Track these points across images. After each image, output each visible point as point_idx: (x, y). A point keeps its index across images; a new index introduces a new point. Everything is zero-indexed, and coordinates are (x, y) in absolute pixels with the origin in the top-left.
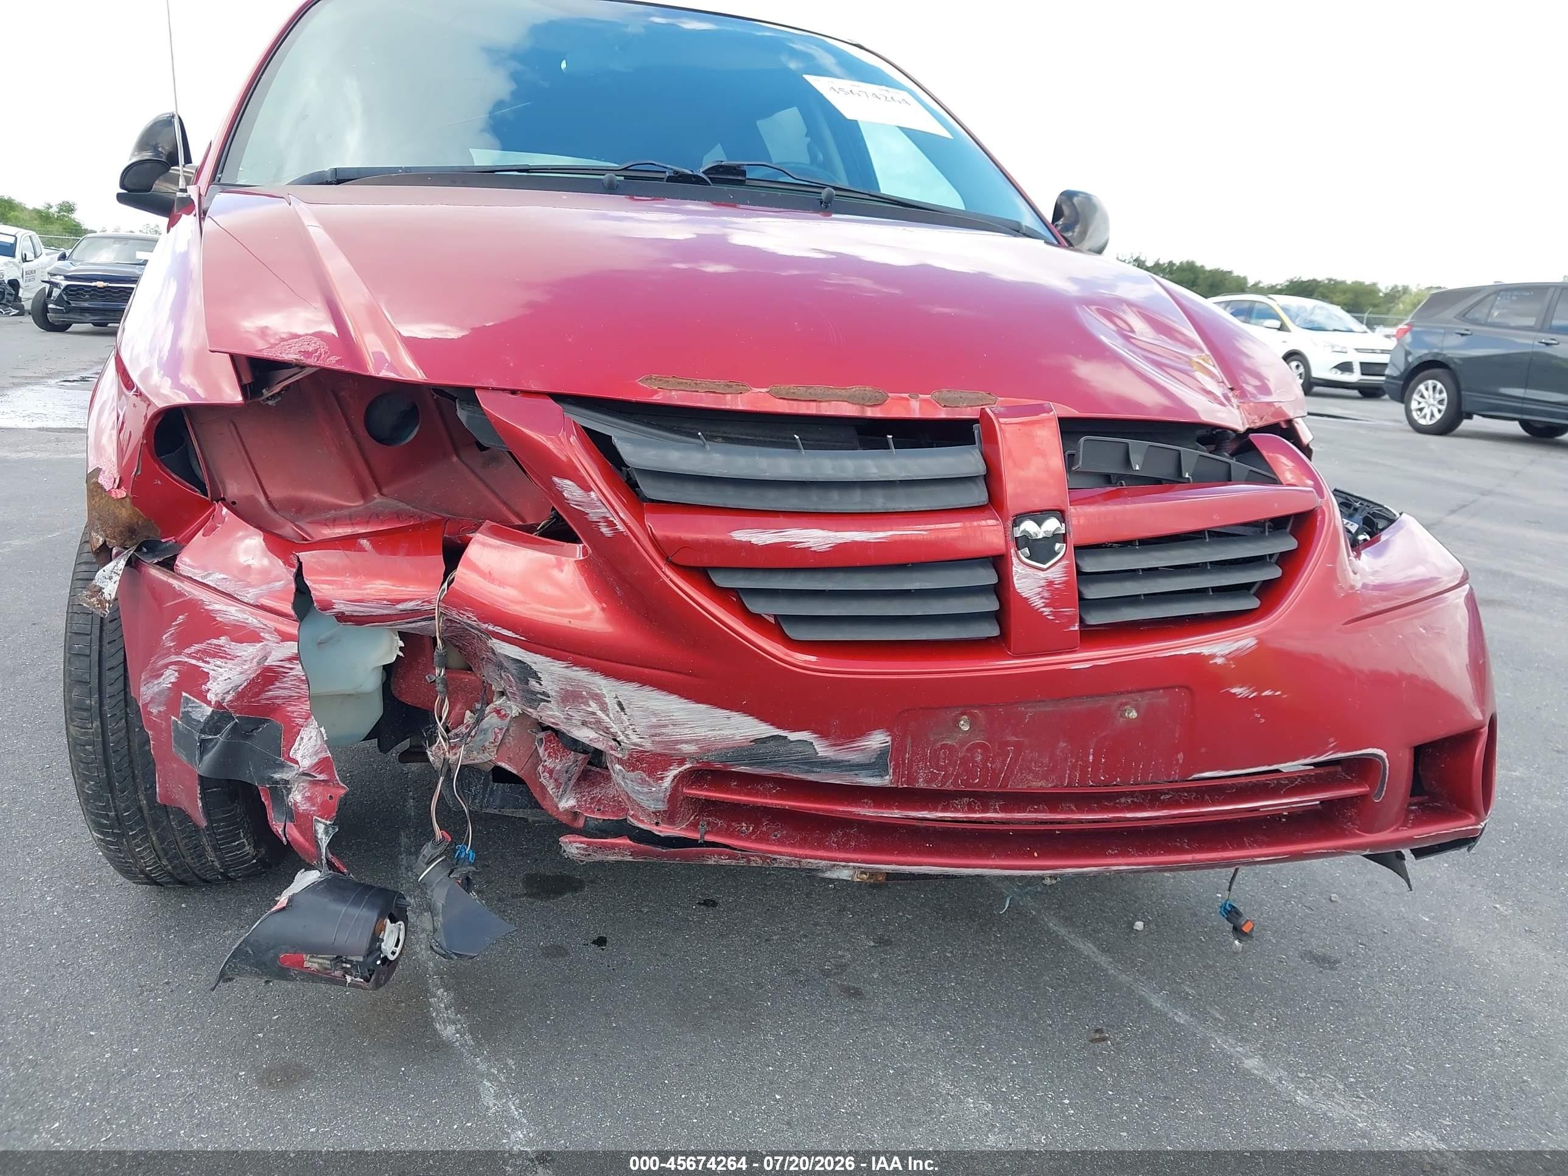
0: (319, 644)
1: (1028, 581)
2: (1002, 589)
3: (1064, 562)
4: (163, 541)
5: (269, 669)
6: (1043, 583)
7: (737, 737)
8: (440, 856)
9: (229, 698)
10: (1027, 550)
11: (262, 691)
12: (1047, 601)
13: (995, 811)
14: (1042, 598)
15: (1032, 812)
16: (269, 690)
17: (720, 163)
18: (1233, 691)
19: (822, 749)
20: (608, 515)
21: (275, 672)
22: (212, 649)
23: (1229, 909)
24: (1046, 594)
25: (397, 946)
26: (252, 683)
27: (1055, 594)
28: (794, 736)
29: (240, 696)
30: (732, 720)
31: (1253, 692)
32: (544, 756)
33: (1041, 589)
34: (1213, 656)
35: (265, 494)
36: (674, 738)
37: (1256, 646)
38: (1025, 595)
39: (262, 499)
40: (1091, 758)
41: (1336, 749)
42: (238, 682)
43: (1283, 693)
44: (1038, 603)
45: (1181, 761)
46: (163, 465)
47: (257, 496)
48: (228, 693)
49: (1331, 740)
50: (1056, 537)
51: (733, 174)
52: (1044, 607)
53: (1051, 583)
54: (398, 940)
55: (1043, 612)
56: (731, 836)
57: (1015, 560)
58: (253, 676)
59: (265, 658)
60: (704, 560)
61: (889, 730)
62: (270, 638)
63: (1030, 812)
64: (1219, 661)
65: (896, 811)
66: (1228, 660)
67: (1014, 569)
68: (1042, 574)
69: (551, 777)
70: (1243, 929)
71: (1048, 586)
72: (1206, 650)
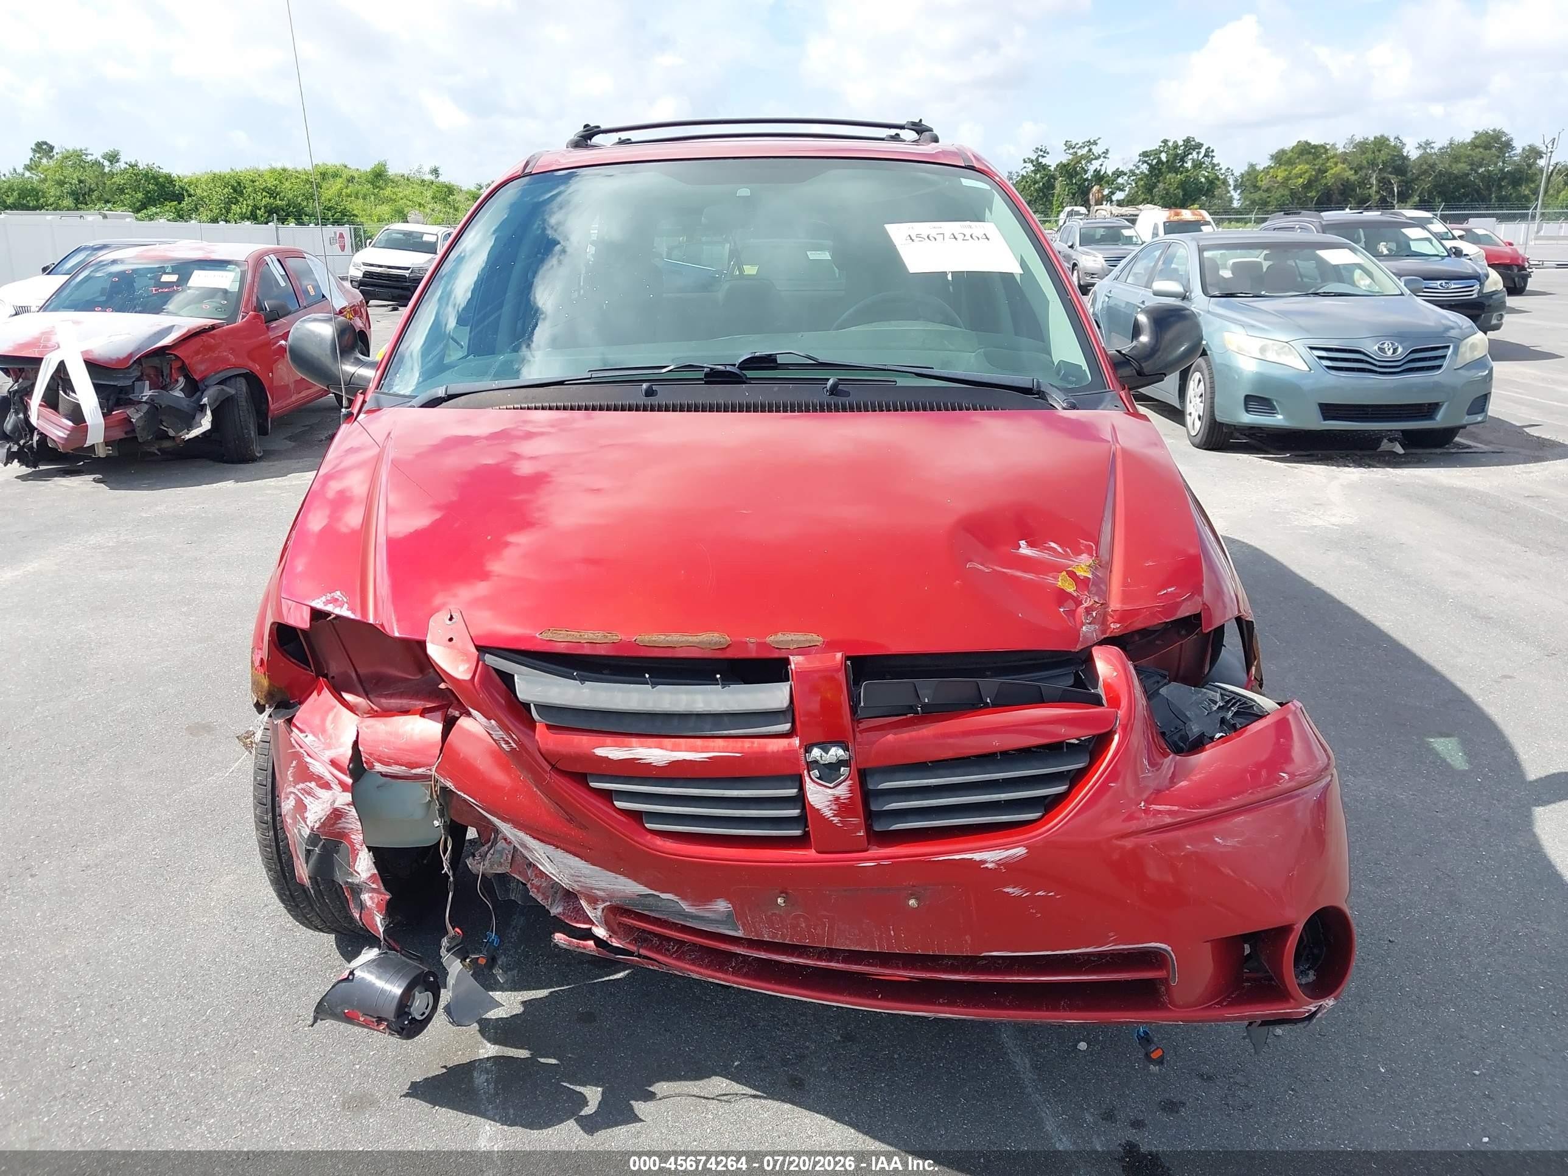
0: (378, 787)
1: (820, 796)
2: (801, 799)
3: (848, 782)
4: (291, 702)
5: (336, 809)
6: (831, 798)
7: (627, 892)
8: (457, 945)
9: (317, 826)
10: (816, 772)
11: (335, 823)
12: (836, 812)
13: (838, 962)
14: (831, 810)
15: (868, 965)
16: (339, 823)
17: (753, 355)
18: (1006, 890)
19: (685, 906)
20: (504, 736)
21: (340, 812)
22: (308, 789)
23: (1143, 1035)
24: (834, 807)
25: (426, 1008)
26: (328, 818)
27: (843, 808)
28: (664, 896)
29: (323, 825)
30: (619, 880)
31: (1026, 892)
32: (531, 876)
33: (829, 803)
34: (984, 862)
35: (356, 672)
36: (590, 885)
37: (1026, 855)
38: (817, 807)
39: (354, 675)
40: (892, 932)
41: (1116, 942)
42: (321, 816)
43: (1056, 894)
44: (828, 813)
45: (969, 942)
46: (285, 653)
47: (349, 671)
48: (316, 822)
49: (1112, 934)
50: (841, 763)
51: (765, 363)
52: (833, 816)
53: (837, 799)
54: (428, 1004)
55: (832, 821)
56: (659, 952)
57: (807, 779)
58: (328, 813)
59: (334, 801)
60: (578, 769)
61: (728, 899)
62: (337, 788)
63: (865, 965)
64: (990, 866)
65: (763, 953)
66: (999, 865)
67: (807, 786)
68: (829, 791)
69: (538, 892)
70: (1152, 1055)
71: (835, 800)
72: (977, 856)
